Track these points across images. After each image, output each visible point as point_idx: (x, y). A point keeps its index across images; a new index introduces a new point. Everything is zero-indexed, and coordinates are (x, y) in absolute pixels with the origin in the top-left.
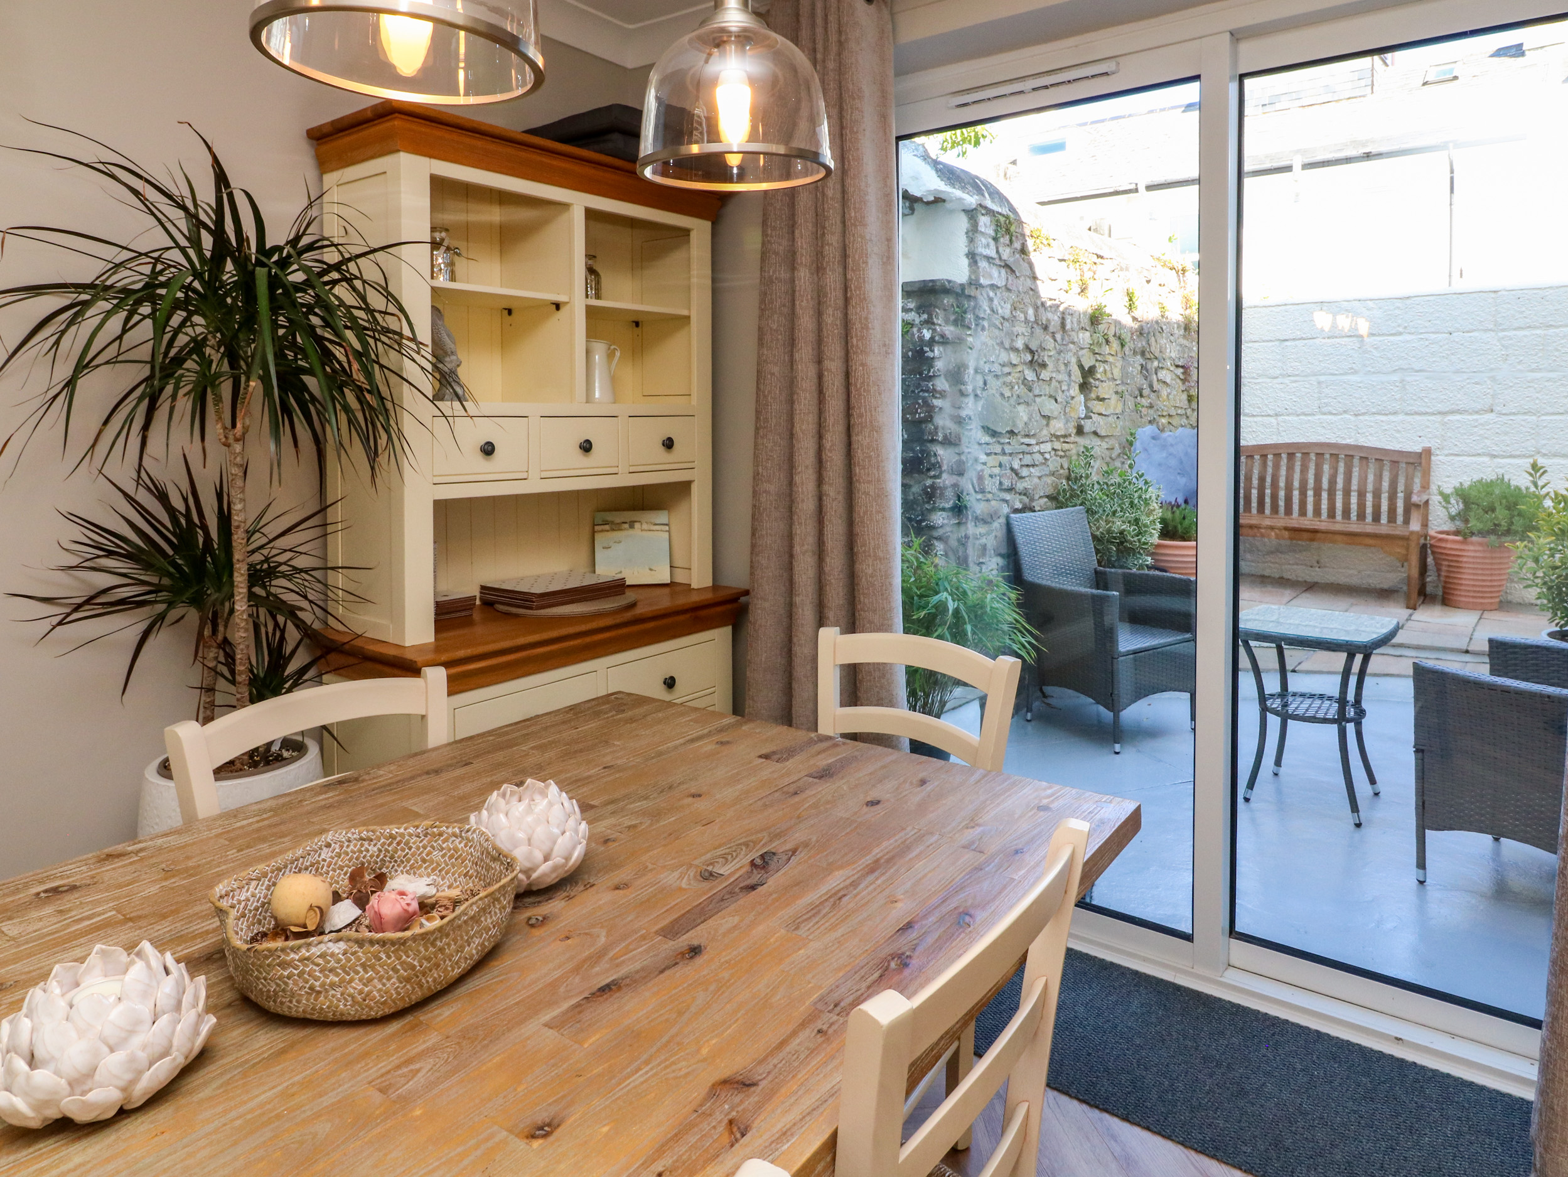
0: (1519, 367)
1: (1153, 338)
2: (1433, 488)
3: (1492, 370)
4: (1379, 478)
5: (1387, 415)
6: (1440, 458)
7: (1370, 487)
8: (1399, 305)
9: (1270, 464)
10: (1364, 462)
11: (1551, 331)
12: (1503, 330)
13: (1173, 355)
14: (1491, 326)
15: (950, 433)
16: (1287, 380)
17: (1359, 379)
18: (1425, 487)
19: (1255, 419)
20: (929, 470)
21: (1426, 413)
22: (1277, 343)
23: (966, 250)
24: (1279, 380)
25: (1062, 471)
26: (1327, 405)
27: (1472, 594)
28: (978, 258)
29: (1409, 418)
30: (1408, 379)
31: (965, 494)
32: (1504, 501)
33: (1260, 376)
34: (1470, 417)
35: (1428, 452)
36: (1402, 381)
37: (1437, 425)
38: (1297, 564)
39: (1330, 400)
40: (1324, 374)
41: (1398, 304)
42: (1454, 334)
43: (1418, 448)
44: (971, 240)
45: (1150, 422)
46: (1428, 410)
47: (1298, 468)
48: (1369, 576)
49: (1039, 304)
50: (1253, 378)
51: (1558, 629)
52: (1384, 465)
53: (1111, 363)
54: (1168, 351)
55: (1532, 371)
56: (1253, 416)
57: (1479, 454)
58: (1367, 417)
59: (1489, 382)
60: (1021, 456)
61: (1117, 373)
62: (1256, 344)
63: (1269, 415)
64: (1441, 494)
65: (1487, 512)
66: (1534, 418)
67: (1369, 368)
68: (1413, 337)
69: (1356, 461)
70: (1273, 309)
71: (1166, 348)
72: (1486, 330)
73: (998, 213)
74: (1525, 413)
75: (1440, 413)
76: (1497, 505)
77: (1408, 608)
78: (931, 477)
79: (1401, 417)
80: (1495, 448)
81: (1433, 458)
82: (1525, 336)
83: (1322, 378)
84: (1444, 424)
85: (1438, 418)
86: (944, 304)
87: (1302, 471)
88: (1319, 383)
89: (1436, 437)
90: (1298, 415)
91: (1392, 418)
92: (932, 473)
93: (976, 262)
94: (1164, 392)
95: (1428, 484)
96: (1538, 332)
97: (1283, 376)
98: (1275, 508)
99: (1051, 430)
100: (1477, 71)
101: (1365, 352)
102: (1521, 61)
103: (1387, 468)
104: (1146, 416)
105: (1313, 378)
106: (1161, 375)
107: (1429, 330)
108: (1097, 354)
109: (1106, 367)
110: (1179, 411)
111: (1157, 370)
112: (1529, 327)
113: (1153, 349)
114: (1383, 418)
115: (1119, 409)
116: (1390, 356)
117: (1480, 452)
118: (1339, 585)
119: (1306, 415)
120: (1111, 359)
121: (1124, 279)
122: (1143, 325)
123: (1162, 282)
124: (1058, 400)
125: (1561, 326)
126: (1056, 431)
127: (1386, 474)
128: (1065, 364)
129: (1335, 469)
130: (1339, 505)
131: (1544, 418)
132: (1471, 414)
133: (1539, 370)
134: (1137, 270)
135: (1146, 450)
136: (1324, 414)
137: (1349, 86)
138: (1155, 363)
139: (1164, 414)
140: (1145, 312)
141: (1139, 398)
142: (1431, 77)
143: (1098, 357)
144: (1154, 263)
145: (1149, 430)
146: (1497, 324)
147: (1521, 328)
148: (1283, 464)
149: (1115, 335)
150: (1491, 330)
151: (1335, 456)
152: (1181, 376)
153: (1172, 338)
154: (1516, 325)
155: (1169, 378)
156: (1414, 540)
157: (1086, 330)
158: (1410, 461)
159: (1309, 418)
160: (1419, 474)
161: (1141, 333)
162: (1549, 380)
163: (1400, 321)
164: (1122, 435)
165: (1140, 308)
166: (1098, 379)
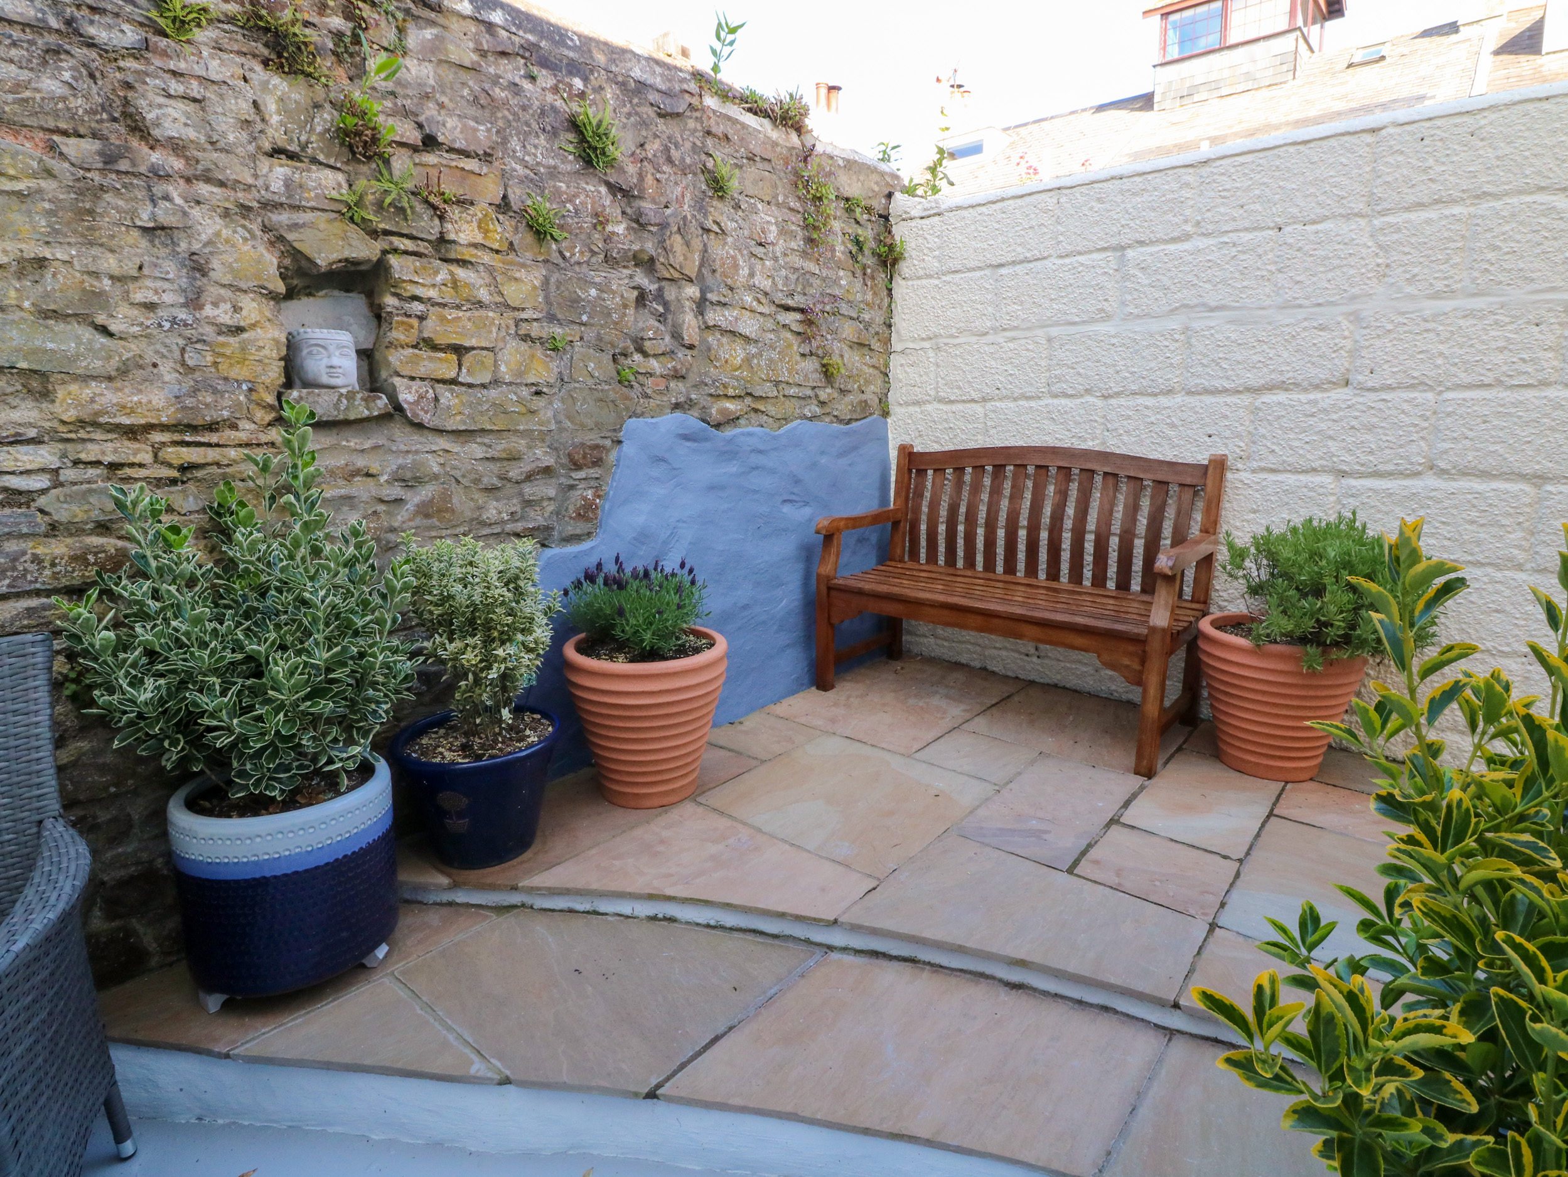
0: (1410, 289)
1: (679, 238)
2: (1222, 535)
3: (1354, 298)
4: (1133, 509)
5: (1155, 395)
6: (1243, 475)
7: (1116, 528)
9: (967, 478)
10: (1111, 481)
11: (1485, 206)
12: (1384, 212)
13: (764, 283)
14: (1361, 206)
16: (1000, 338)
17: (1113, 331)
18: (1210, 528)
19: (954, 407)
21: (1225, 391)
22: (987, 272)
24: (990, 338)
26: (1060, 378)
27: (1268, 752)
29: (1192, 400)
30: (1196, 325)
32: (1345, 571)
33: (961, 332)
34: (1303, 397)
35: (1219, 465)
36: (1186, 329)
37: (1241, 413)
38: (1006, 649)
39: (1065, 370)
40: (1057, 324)
41: (1189, 177)
42: (1287, 229)
43: (1203, 458)
45: (677, 406)
46: (1228, 385)
47: (1007, 491)
50: (952, 336)
52: (1142, 488)
53: (490, 270)
54: (745, 272)
55: (1436, 296)
56: (952, 402)
57: (1314, 470)
58: (1122, 401)
59: (1345, 324)
61: (520, 291)
62: (958, 276)
63: (973, 401)
64: (1231, 546)
65: (1306, 596)
66: (1430, 396)
67: (1131, 309)
68: (1211, 241)
69: (1098, 479)
70: (983, 209)
71: (736, 266)
72: (1350, 216)
74: (1412, 387)
75: (1248, 390)
76: (1328, 581)
77: (1137, 772)
79: (1179, 399)
80: (1347, 457)
81: (1229, 475)
82: (1428, 222)
83: (1054, 331)
84: (1255, 411)
85: (1246, 399)
87: (1012, 496)
88: (1050, 340)
89: (1239, 436)
90: (1015, 399)
91: (1164, 401)
95: (1215, 523)
96: (1456, 210)
97: (995, 330)
99: (57, 408)
100: (1405, 51)
101: (1126, 277)
102: (1454, 38)
103: (1148, 492)
104: (661, 393)
105: (1040, 332)
106: (714, 316)
107: (1241, 224)
108: (386, 233)
109: (461, 273)
110: (792, 391)
111: (701, 305)
112: (1437, 202)
113: (678, 259)
114: (1150, 401)
115: (544, 371)
116: (1168, 283)
117: (1316, 464)
118: (1064, 688)
119: (1028, 398)
120: (486, 258)
121: (555, 90)
122: (646, 205)
123: (718, 130)
124: (113, 328)
125: (1507, 194)
126: (97, 414)
127: (1145, 503)
128: (145, 230)
129: (1063, 494)
130: (1065, 556)
131: (1450, 395)
132: (1305, 390)
133: (1450, 293)
134: (623, 85)
135: (663, 460)
136: (1056, 396)
137: (1271, 72)
138: (692, 291)
139: (731, 392)
140: (649, 179)
141: (637, 357)
142: (1356, 59)
143: (398, 243)
144: (693, 86)
145: (670, 421)
146: (1372, 200)
147: (1421, 205)
148: (987, 481)
149: (504, 206)
150: (1359, 215)
151: (1065, 471)
152: (796, 327)
153: (759, 251)
154: (1411, 199)
155: (749, 326)
156: (1155, 645)
157: (314, 161)
158: (1188, 481)
159: (1033, 404)
160: (1200, 504)
161: (639, 223)
162: (1469, 314)
163: (1188, 212)
164: (561, 430)
165: (631, 169)
166: (415, 298)
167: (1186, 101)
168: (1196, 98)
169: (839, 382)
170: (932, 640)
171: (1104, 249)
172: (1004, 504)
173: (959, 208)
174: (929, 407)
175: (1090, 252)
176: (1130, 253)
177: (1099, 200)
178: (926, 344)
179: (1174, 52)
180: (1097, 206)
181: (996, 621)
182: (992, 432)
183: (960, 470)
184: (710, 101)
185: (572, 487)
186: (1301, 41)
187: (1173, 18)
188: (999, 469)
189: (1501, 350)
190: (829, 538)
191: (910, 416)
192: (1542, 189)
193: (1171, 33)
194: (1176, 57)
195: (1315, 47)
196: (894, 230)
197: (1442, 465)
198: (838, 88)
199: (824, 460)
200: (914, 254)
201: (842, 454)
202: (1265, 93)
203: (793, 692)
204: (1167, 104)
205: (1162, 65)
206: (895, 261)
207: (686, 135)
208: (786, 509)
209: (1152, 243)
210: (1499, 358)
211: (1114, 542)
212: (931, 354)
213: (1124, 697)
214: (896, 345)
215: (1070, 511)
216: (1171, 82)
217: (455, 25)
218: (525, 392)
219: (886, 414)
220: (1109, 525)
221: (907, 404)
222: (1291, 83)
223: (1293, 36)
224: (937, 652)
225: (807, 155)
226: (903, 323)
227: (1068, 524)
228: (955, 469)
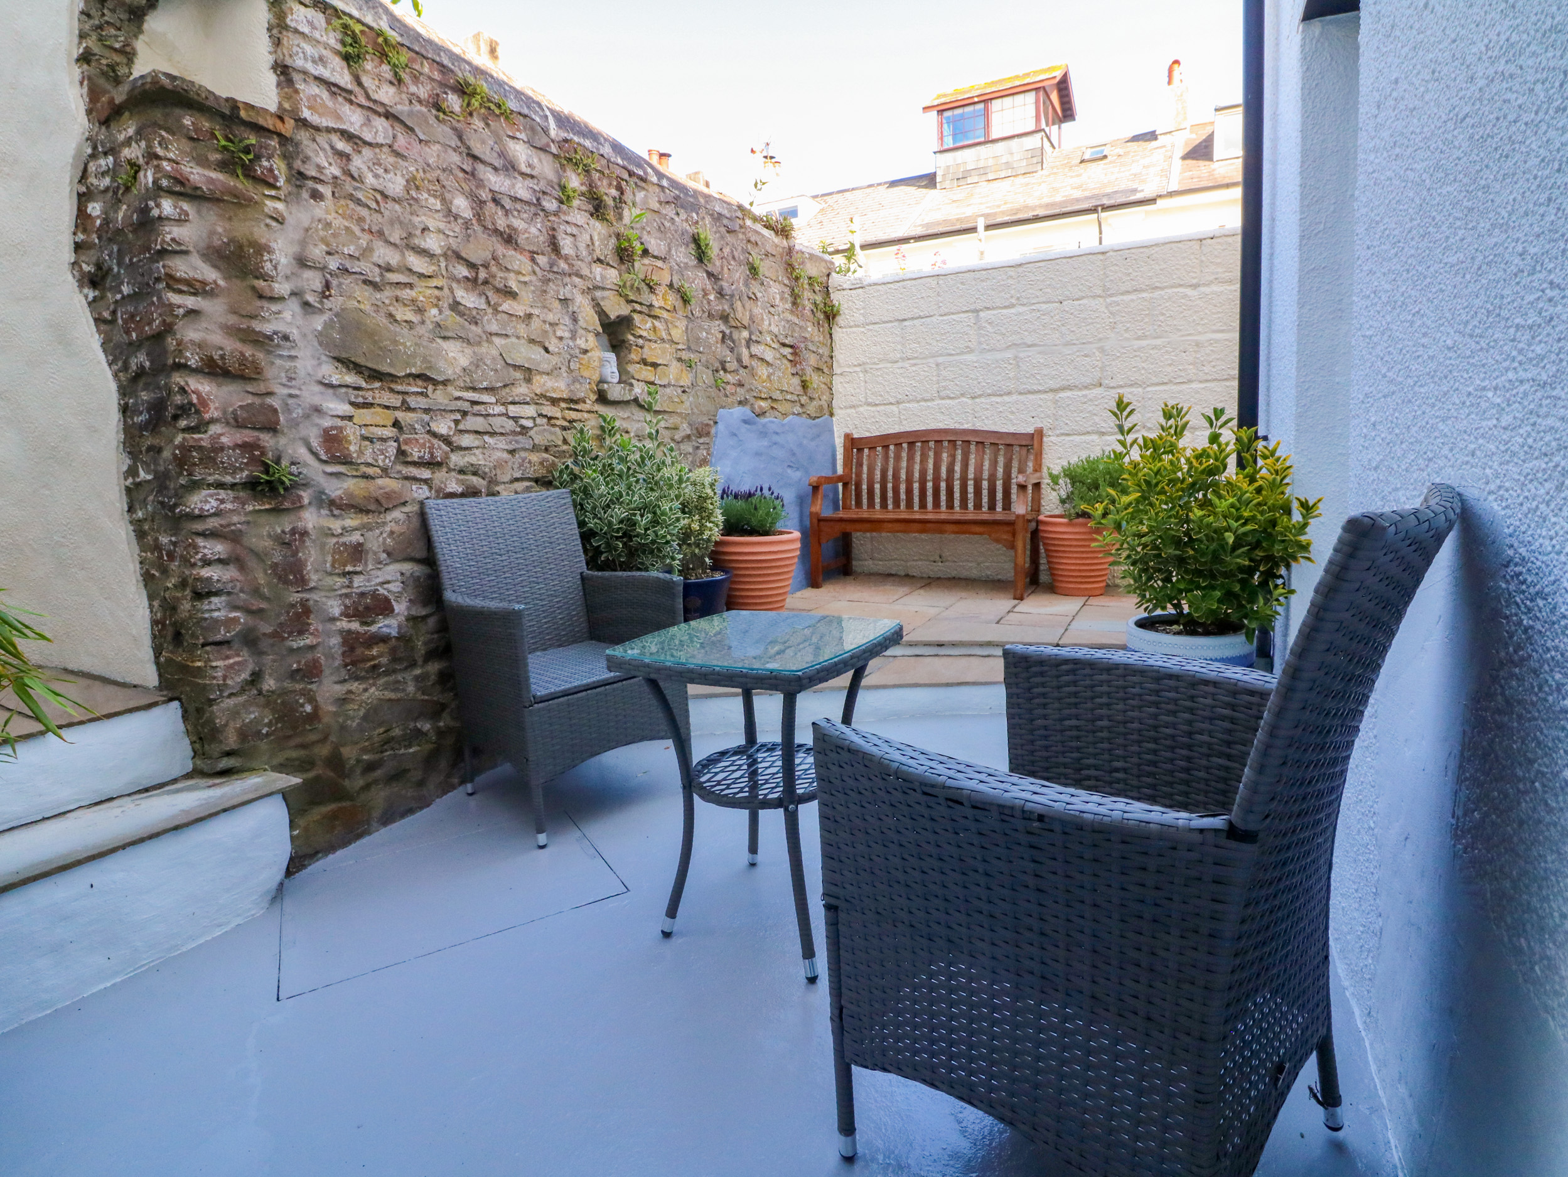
0: (1126, 335)
1: (739, 303)
2: (1045, 470)
3: (1100, 339)
4: (994, 464)
5: (1001, 395)
6: (1052, 438)
7: (986, 475)
8: (1012, 274)
9: (891, 454)
10: (980, 446)
11: (1157, 293)
12: (1111, 296)
13: (775, 330)
14: (1099, 292)
15: (222, 357)
16: (906, 364)
17: (975, 359)
18: (1038, 468)
19: (878, 408)
20: (176, 417)
21: (1039, 392)
22: (896, 324)
23: (270, 59)
24: (900, 364)
25: (565, 447)
26: (945, 388)
27: (1079, 580)
28: (296, 77)
29: (1021, 398)
30: (1022, 355)
31: (284, 463)
32: (1108, 477)
33: (881, 361)
34: (1080, 393)
35: (1040, 433)
36: (1015, 358)
37: (1049, 403)
38: (921, 560)
39: (948, 383)
40: (941, 355)
42: (1065, 303)
43: (1030, 430)
44: (277, 43)
45: (740, 403)
46: (1041, 388)
47: (918, 459)
48: (988, 568)
49: (484, 195)
50: (875, 363)
51: (1146, 615)
52: (999, 450)
53: (666, 321)
54: (766, 323)
55: (1138, 338)
56: (876, 405)
57: (1088, 432)
58: (983, 400)
59: (1097, 353)
60: (458, 416)
61: (677, 333)
62: (876, 326)
63: (891, 404)
64: (1051, 475)
65: (1090, 490)
66: (1140, 390)
67: (984, 346)
68: (1025, 308)
69: (973, 447)
70: (891, 286)
71: (762, 319)
72: (1095, 297)
73: (343, 12)
74: (1131, 385)
75: (1052, 390)
76: (1101, 482)
77: (1015, 598)
78: (184, 430)
79: (1015, 397)
80: (1104, 425)
81: (1045, 439)
82: (1132, 300)
83: (940, 360)
84: (1056, 402)
85: (1050, 396)
86: (183, 126)
87: (921, 461)
88: (937, 365)
89: (1048, 416)
90: (918, 402)
91: (1006, 398)
92: (183, 423)
93: (290, 82)
94: (763, 371)
95: (1040, 465)
96: (1144, 295)
97: (903, 359)
98: (897, 503)
99: (534, 387)
100: (1121, 151)
101: (981, 328)
102: (1154, 144)
103: (1002, 452)
104: (732, 394)
105: (931, 360)
106: (756, 349)
107: (1041, 299)
108: (632, 301)
109: (657, 323)
110: (789, 397)
111: (749, 342)
112: (1135, 290)
113: (739, 315)
114: (998, 399)
115: (686, 380)
116: (1004, 331)
117: (1089, 429)
118: (960, 579)
119: (926, 400)
120: (665, 315)
121: (687, 220)
122: (725, 284)
123: (753, 239)
124: (550, 349)
125: (1166, 287)
126: (547, 391)
127: (1001, 460)
128: (560, 300)
129: (953, 457)
130: (957, 495)
131: (1149, 389)
132: (1080, 389)
133: (1144, 337)
134: (712, 215)
135: (735, 435)
136: (943, 398)
137: (1024, 163)
138: (745, 334)
139: (763, 396)
140: (725, 269)
141: (722, 372)
142: (1087, 157)
143: (638, 307)
144: (739, 214)
145: (739, 412)
146: (1105, 289)
147: (1128, 292)
148: (904, 455)
149: (671, 286)
150: (1099, 296)
151: (953, 442)
152: (790, 357)
153: (772, 310)
154: (1123, 289)
155: (769, 356)
156: (1020, 525)
157: (608, 264)
158: (1024, 443)
159: (929, 404)
160: (1032, 457)
161: (721, 294)
162: (1154, 347)
163: (1013, 292)
164: (693, 413)
165: (718, 263)
166: (641, 336)
167: (961, 182)
168: (969, 180)
169: (810, 391)
170: (870, 562)
171: (967, 312)
172: (917, 467)
173: (875, 284)
174: (861, 409)
175: (958, 313)
176: (982, 314)
177: (962, 283)
178: (858, 369)
179: (949, 142)
180: (961, 287)
181: (929, 525)
182: (904, 422)
183: (886, 447)
184: (748, 223)
185: (698, 448)
186: (1045, 139)
187: (947, 114)
188: (911, 444)
189: (1170, 365)
190: (816, 488)
191: (849, 415)
192: (1181, 285)
193: (945, 126)
194: (951, 146)
195: (1056, 144)
196: (832, 296)
197: (1149, 425)
198: (669, 156)
199: (805, 442)
200: (846, 312)
201: (813, 439)
202: (1021, 180)
203: (799, 590)
204: (947, 184)
205: (940, 152)
206: (834, 317)
207: (738, 241)
208: (789, 471)
209: (994, 309)
210: (1169, 369)
211: (985, 484)
212: (861, 375)
213: (996, 578)
214: (837, 369)
215: (958, 468)
216: (948, 167)
217: (651, 188)
218: (679, 390)
219: (832, 415)
220: (981, 473)
221: (846, 408)
222: (1040, 172)
223: (1039, 136)
224: (875, 569)
225: (790, 251)
226: (840, 356)
227: (957, 475)
228: (883, 447)
